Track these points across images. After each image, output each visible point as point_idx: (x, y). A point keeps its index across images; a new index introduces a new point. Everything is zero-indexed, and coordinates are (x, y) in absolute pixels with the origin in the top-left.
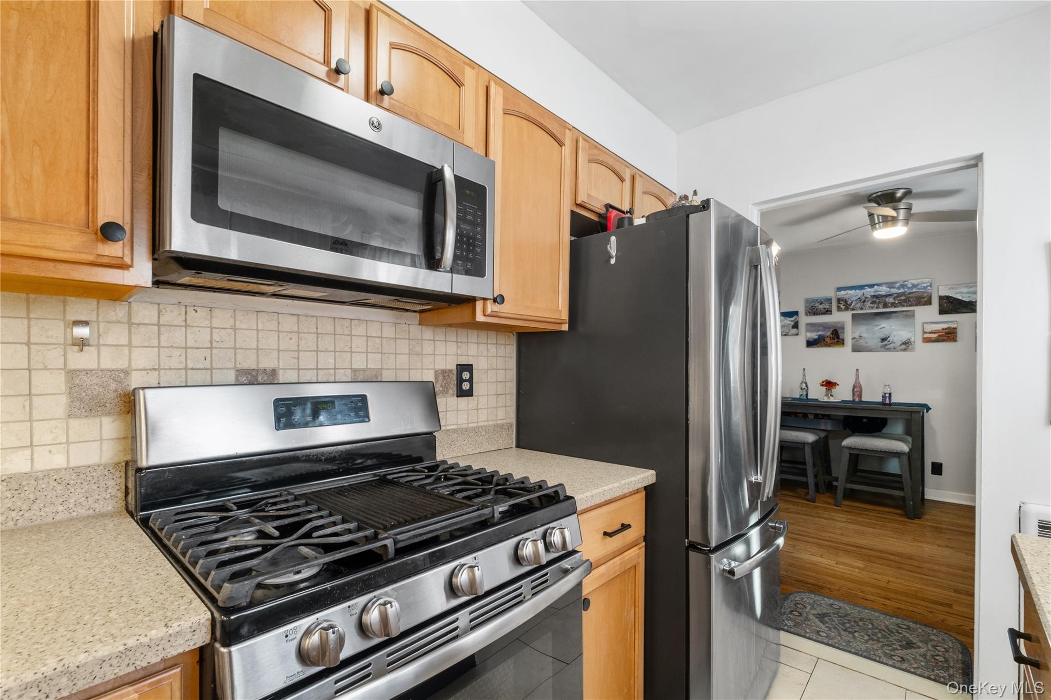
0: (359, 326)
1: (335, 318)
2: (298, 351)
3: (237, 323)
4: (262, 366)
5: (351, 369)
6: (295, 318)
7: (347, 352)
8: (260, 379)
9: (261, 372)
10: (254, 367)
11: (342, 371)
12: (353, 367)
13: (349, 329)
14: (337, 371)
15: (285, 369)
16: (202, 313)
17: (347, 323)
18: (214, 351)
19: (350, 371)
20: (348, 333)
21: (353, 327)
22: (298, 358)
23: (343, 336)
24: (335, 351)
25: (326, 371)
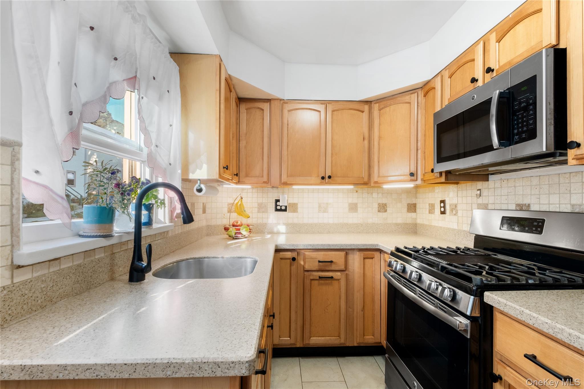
0: (576, 176)
1: (559, 174)
2: (539, 195)
3: (516, 184)
4: (524, 203)
5: (571, 204)
6: (538, 177)
7: (568, 193)
8: (524, 208)
9: (524, 205)
10: (521, 203)
11: (564, 205)
12: (571, 203)
13: (569, 179)
14: (561, 205)
15: (534, 204)
16: (505, 181)
17: (568, 176)
18: (509, 196)
19: (569, 205)
20: (568, 181)
21: (572, 177)
22: (539, 198)
23: (565, 184)
24: (559, 194)
25: (554, 205)
